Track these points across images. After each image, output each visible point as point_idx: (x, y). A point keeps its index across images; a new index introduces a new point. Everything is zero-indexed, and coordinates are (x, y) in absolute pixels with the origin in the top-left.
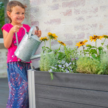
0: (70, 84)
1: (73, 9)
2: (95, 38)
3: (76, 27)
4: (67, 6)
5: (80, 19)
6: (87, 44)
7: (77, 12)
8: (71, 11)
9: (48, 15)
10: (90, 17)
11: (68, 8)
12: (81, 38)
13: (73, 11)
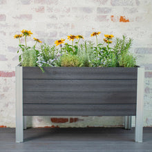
1: (45, 6)
3: (49, 25)
5: (53, 17)
7: (50, 10)
8: (43, 8)
9: (18, 9)
10: (63, 16)
11: (40, 5)
12: (53, 36)
13: (46, 8)
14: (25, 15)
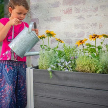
1: (73, 7)
2: (95, 37)
3: (76, 26)
6: (87, 42)
8: (71, 10)
9: (49, 13)
10: (90, 16)
14: (54, 18)
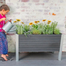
0: (32, 38)
3: (26, 16)
4: (23, 8)
5: (28, 13)
13: (25, 10)
